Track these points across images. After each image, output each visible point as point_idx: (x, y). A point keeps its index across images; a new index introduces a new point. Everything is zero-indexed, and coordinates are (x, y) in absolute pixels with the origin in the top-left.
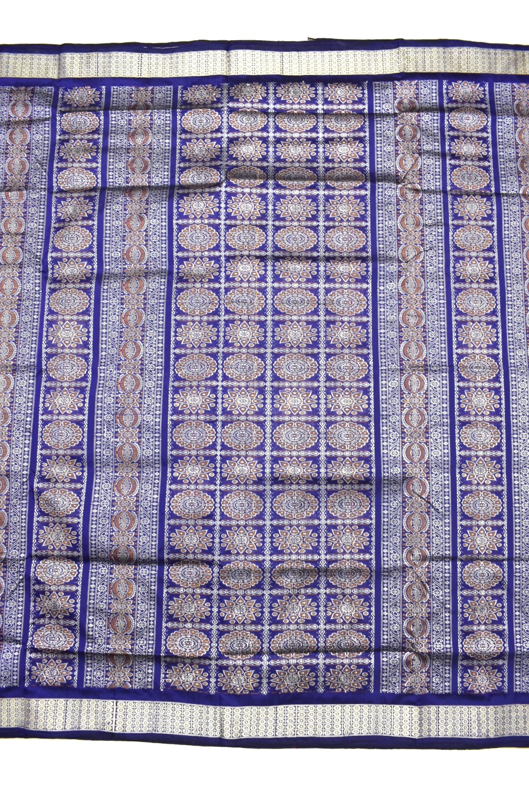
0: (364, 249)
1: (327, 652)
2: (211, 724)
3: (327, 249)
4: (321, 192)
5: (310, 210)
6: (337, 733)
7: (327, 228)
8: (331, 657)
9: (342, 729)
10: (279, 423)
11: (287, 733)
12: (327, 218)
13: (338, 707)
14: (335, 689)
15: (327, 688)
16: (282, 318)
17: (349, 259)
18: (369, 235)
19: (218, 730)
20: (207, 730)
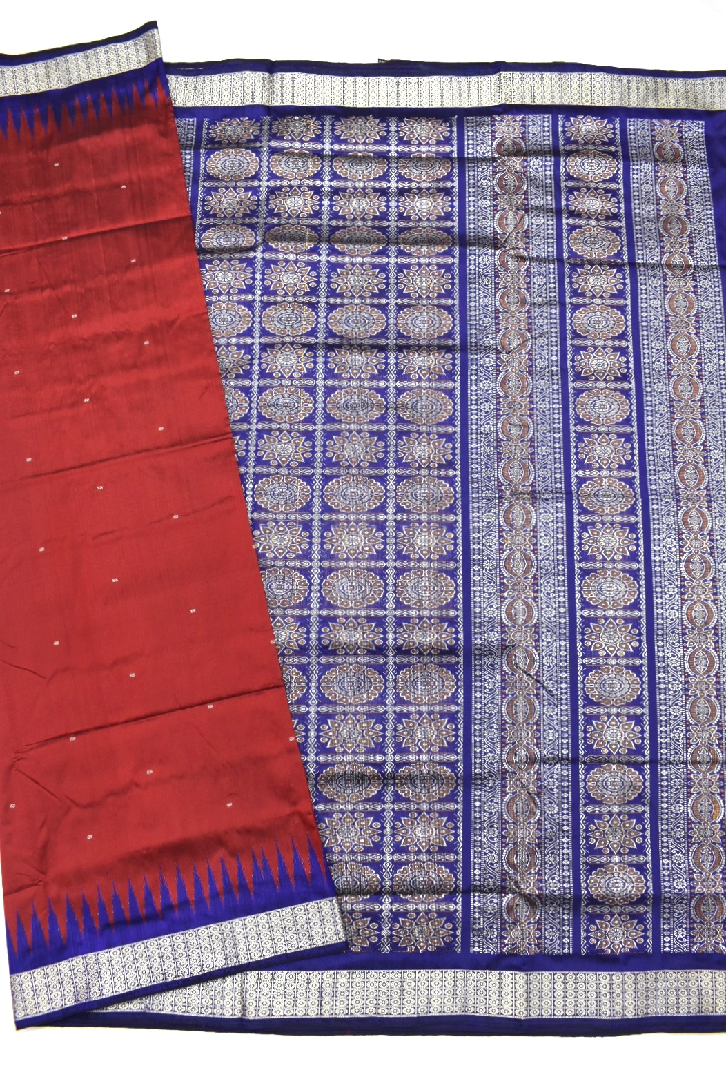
0: (450, 335)
1: (395, 894)
2: (228, 999)
3: (400, 335)
4: (393, 260)
5: (377, 283)
6: (409, 1012)
7: (400, 307)
8: (401, 901)
9: (416, 1007)
10: (330, 570)
11: (337, 1011)
12: (400, 294)
13: (410, 974)
14: (406, 948)
15: (394, 946)
16: (336, 427)
17: (429, 349)
18: (457, 317)
19: (239, 1007)
20: (222, 1007)
